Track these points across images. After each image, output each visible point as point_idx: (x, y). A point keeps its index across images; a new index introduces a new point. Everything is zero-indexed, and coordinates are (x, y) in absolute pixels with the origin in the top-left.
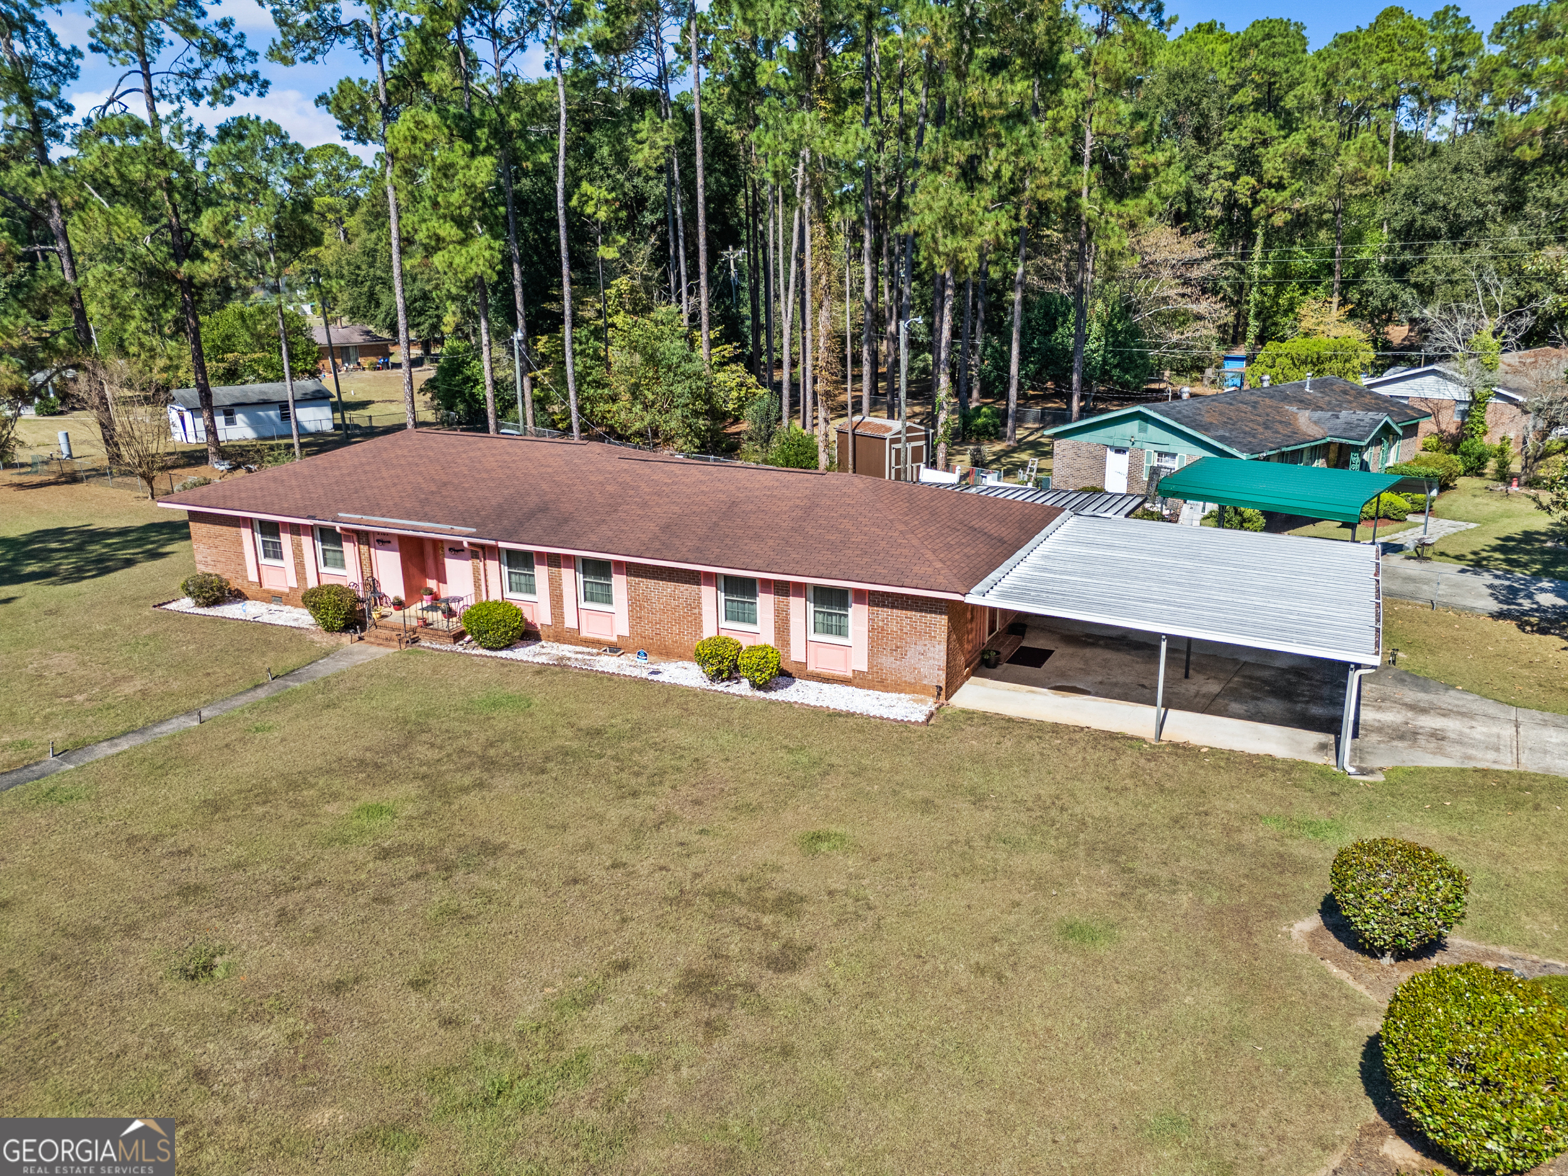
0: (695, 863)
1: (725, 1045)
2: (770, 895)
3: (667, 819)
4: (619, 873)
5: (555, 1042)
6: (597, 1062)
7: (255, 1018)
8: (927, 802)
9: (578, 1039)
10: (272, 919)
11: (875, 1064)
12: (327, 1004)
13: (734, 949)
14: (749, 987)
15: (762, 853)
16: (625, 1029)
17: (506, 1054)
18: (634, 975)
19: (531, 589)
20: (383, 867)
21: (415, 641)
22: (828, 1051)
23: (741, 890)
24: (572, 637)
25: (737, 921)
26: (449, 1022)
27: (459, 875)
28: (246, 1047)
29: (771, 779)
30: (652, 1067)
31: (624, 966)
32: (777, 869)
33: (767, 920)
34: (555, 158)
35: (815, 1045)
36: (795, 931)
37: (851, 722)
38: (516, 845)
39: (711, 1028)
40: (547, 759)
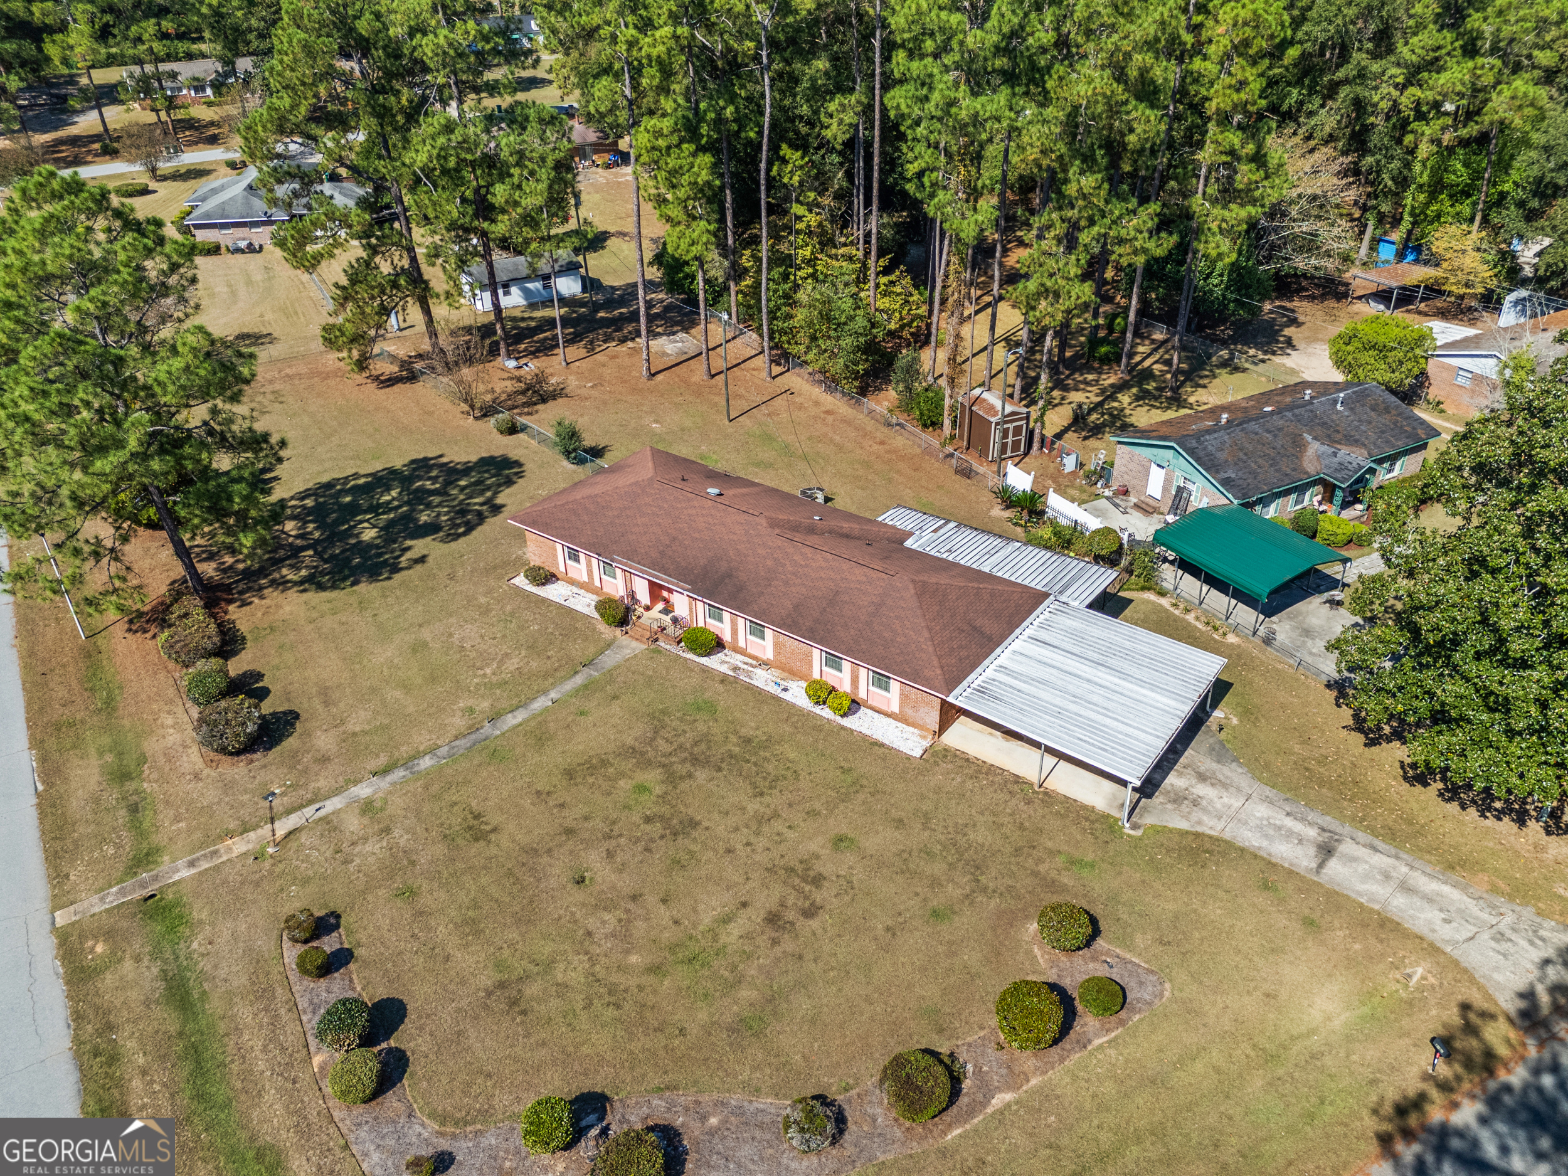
0: (783, 848)
1: (778, 950)
2: (812, 873)
3: (776, 815)
4: (749, 849)
5: (715, 939)
6: (729, 950)
7: (605, 909)
8: (901, 821)
9: (723, 939)
10: (604, 855)
11: (832, 969)
12: (630, 906)
13: (790, 903)
14: (792, 924)
15: (813, 846)
16: (741, 937)
17: (697, 941)
18: (749, 910)
19: (721, 620)
20: (648, 828)
21: (656, 640)
22: (815, 960)
23: (799, 868)
24: (743, 652)
25: (793, 887)
26: (676, 922)
27: (680, 838)
28: (604, 922)
29: (830, 792)
30: (749, 956)
31: (744, 905)
32: (818, 857)
33: (807, 888)
34: (760, 133)
35: (812, 956)
36: (818, 896)
37: (882, 750)
38: (705, 824)
39: (775, 942)
40: (722, 760)
